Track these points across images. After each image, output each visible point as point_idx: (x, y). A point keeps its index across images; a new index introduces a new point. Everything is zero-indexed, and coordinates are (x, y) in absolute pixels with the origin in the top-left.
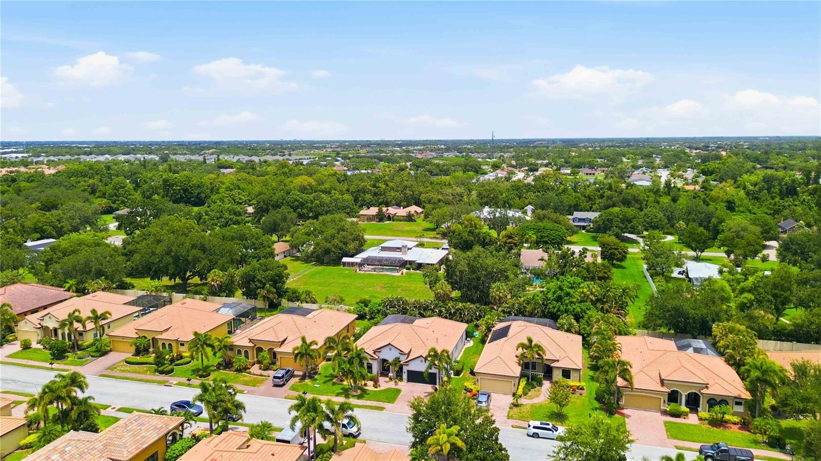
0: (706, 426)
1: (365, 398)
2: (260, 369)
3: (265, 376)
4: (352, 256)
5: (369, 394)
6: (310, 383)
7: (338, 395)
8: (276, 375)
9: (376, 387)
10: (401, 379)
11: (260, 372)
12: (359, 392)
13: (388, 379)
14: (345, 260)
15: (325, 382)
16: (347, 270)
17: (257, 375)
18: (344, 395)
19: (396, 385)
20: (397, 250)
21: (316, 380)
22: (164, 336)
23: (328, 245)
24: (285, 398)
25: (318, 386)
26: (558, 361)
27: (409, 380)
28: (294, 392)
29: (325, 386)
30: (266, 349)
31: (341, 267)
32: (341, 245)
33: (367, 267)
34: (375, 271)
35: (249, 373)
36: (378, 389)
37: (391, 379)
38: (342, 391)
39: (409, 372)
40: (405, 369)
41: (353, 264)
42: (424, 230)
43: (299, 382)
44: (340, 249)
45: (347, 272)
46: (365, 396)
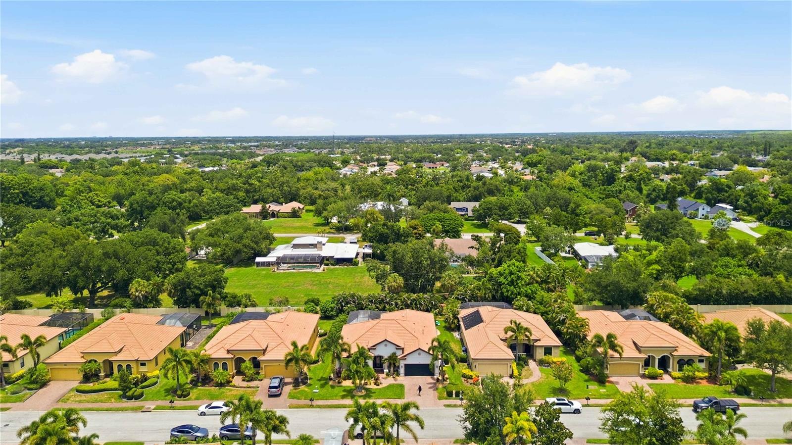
0: (682, 384)
1: (373, 398)
2: (243, 380)
3: (253, 387)
4: (265, 255)
5: (374, 393)
6: (307, 389)
7: (343, 397)
8: (272, 385)
9: (378, 385)
10: (398, 375)
11: (245, 384)
12: (364, 392)
13: (385, 375)
14: (258, 259)
15: (323, 386)
16: (263, 270)
17: (244, 388)
18: (349, 397)
19: (396, 380)
20: (310, 247)
21: (310, 385)
22: (120, 357)
23: (239, 246)
24: (290, 408)
25: (318, 391)
26: (539, 340)
27: (406, 374)
28: (295, 400)
29: (324, 390)
30: (247, 358)
31: (255, 267)
32: (252, 245)
33: (284, 266)
34: (294, 269)
35: (234, 386)
36: (381, 386)
37: (388, 375)
38: (345, 393)
39: (406, 365)
40: (402, 364)
41: (268, 264)
42: (315, 226)
43: (295, 389)
44: (252, 249)
45: (264, 272)
46: (371, 394)
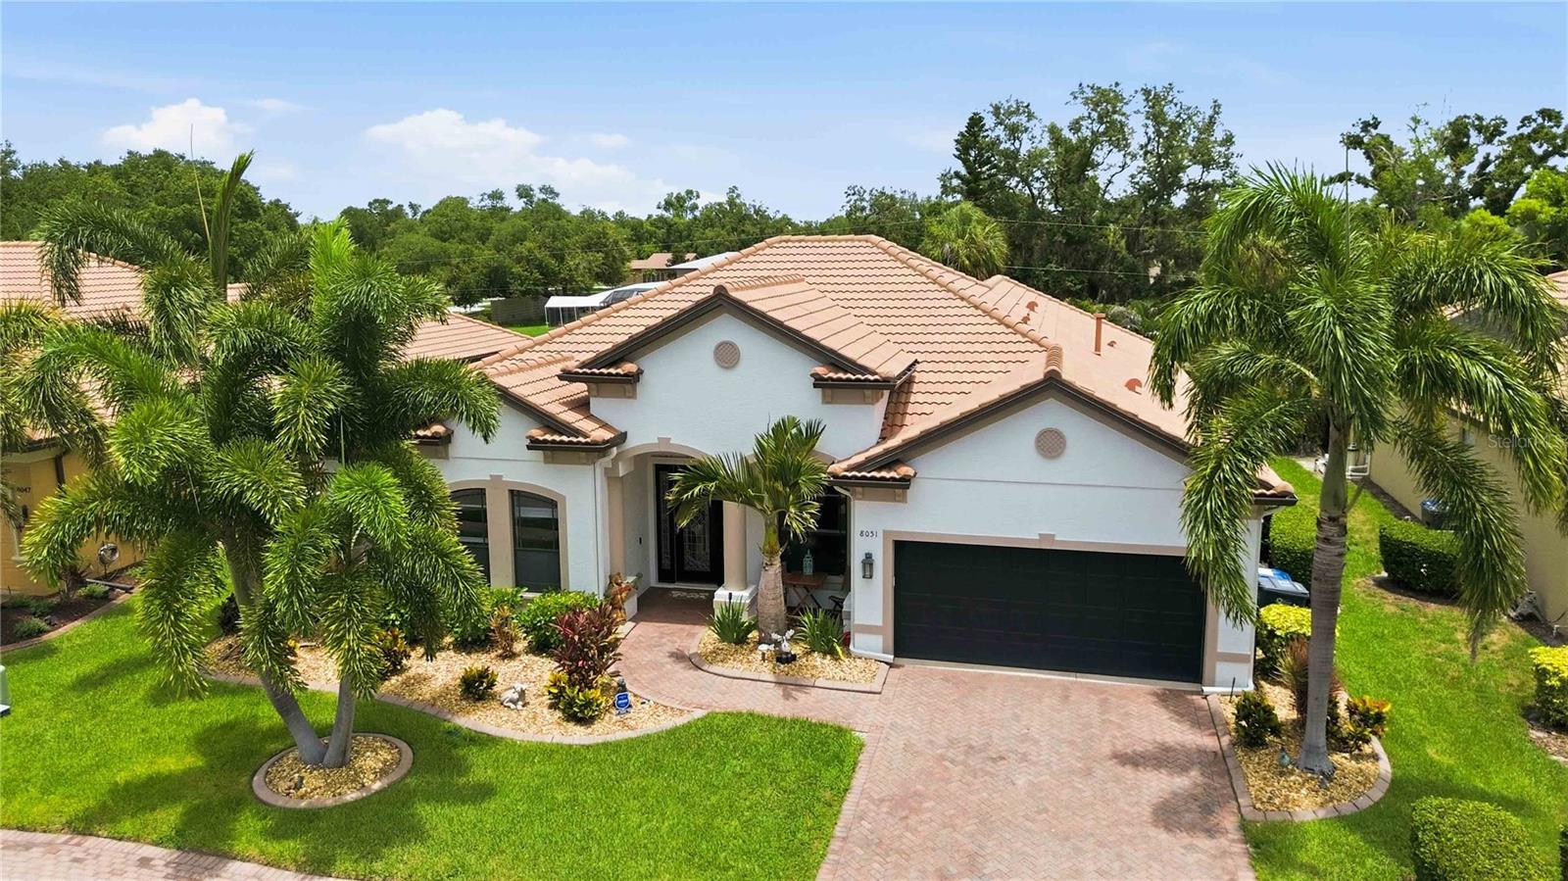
9: (579, 714)
10: (833, 637)
13: (704, 637)
14: (555, 302)
19: (789, 686)
31: (540, 324)
37: (735, 634)
39: (909, 555)
40: (872, 531)
41: (578, 313)
44: (542, 269)
